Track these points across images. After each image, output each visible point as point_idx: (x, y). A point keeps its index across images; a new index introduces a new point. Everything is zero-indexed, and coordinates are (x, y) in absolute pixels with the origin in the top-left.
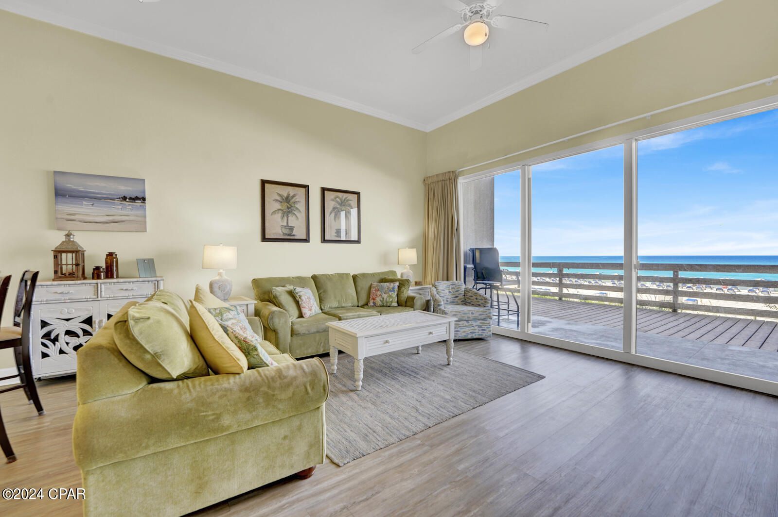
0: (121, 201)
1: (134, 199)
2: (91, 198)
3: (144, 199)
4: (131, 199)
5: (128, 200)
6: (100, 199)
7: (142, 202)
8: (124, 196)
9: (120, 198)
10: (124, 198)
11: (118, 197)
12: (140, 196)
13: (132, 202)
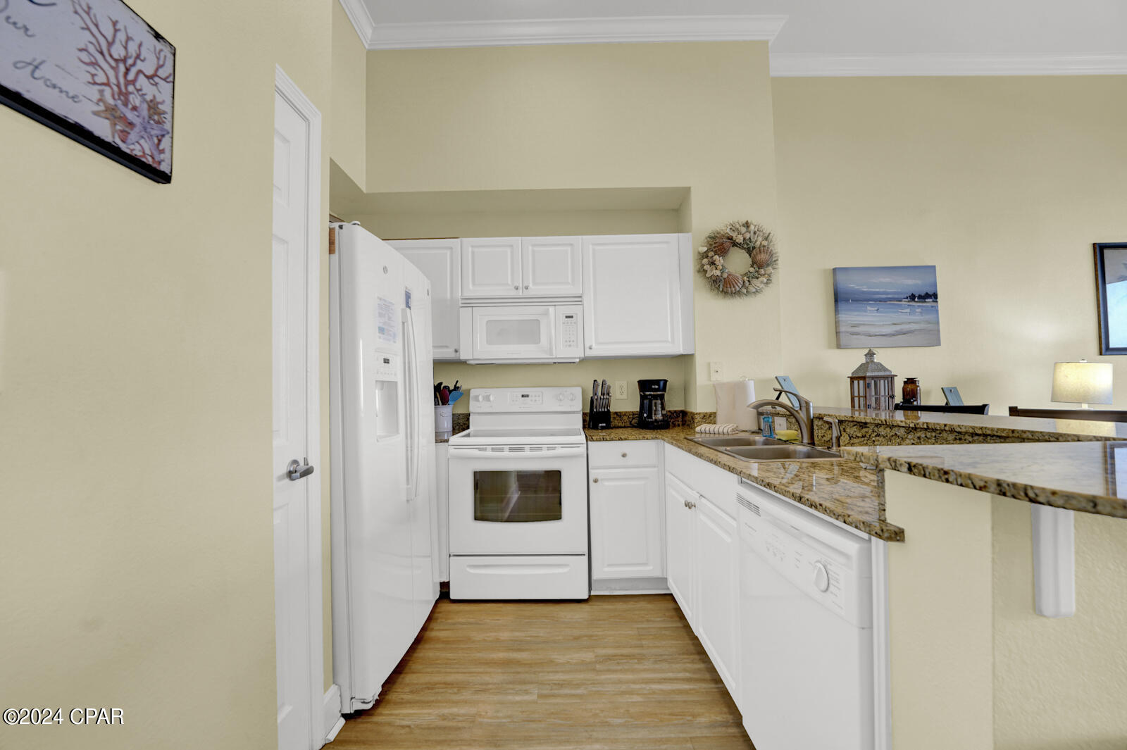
0: (909, 301)
1: (924, 297)
2: (875, 300)
3: (935, 296)
4: (920, 297)
5: (916, 299)
6: (885, 300)
7: (933, 301)
8: (913, 294)
9: (907, 298)
10: (912, 297)
11: (905, 297)
12: (931, 293)
13: (922, 302)
